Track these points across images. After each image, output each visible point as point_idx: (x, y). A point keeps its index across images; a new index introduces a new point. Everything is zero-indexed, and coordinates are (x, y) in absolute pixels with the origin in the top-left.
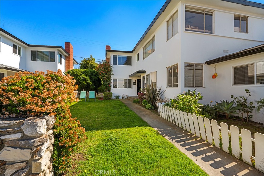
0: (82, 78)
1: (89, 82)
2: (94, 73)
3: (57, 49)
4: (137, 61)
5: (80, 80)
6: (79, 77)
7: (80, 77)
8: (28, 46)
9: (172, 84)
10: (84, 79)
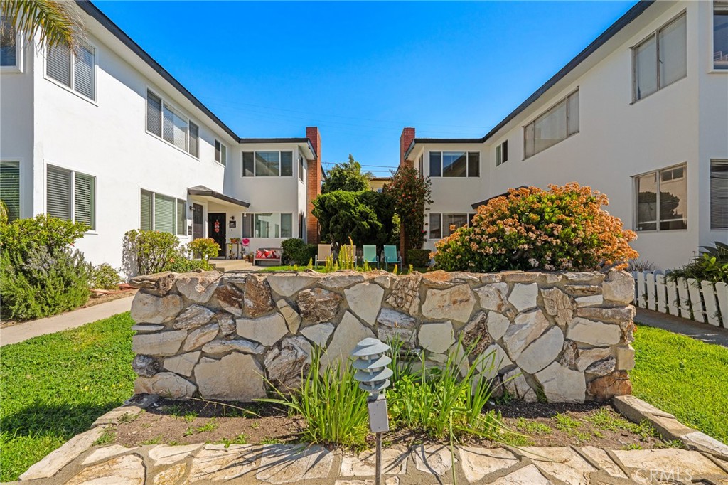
0: (359, 212)
1: (377, 222)
2: (385, 201)
3: (296, 145)
4: (499, 163)
5: (355, 217)
6: (352, 211)
7: (355, 211)
8: (239, 142)
9: (658, 221)
10: (364, 216)
